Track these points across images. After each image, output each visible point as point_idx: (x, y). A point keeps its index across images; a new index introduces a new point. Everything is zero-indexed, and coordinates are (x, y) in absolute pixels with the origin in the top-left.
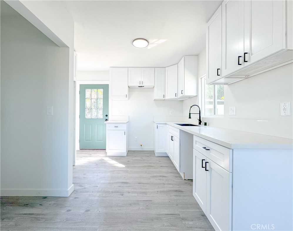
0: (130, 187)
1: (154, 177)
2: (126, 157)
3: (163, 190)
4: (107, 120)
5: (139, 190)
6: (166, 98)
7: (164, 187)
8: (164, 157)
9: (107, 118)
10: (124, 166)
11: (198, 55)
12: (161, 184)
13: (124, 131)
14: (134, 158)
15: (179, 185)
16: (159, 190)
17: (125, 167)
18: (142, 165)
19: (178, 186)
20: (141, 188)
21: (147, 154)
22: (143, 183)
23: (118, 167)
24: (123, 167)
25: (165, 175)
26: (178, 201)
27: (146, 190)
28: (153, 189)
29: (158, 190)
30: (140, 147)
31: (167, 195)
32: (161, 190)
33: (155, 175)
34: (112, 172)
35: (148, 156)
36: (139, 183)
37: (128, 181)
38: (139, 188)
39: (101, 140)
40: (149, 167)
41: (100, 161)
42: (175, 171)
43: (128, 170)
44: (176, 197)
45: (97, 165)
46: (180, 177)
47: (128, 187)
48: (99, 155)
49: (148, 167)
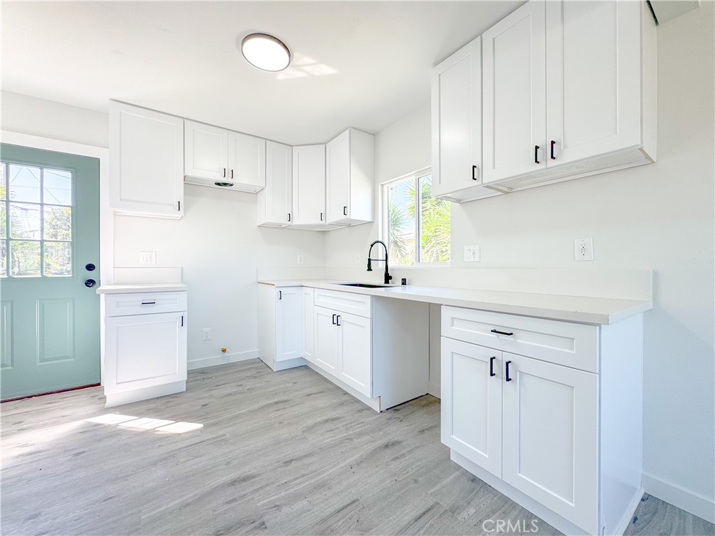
0: (267, 485)
1: (311, 428)
2: (188, 395)
3: (358, 455)
4: (90, 283)
5: (303, 485)
6: (296, 221)
7: (355, 449)
8: (296, 370)
9: (91, 275)
10: (199, 426)
11: (374, 135)
12: (342, 442)
13: (181, 314)
14: (215, 393)
15: (380, 430)
16: (351, 460)
17: (205, 427)
18: (256, 406)
19: (381, 433)
20: (303, 476)
21: (245, 370)
22: (296, 460)
23: (179, 434)
24: (200, 430)
25: (333, 414)
26: (410, 469)
27: (318, 475)
28: (335, 466)
29: (347, 462)
30: (221, 355)
31: (377, 466)
32: (355, 457)
33: (310, 422)
34: (165, 459)
35: (255, 377)
36: (288, 463)
37: (247, 470)
38: (296, 479)
39: (67, 357)
40: (281, 406)
41: (86, 435)
42: (346, 398)
43: (222, 432)
44: (398, 462)
45: (77, 454)
46: (366, 409)
47: (261, 488)
48: (66, 412)
49: (276, 407)
